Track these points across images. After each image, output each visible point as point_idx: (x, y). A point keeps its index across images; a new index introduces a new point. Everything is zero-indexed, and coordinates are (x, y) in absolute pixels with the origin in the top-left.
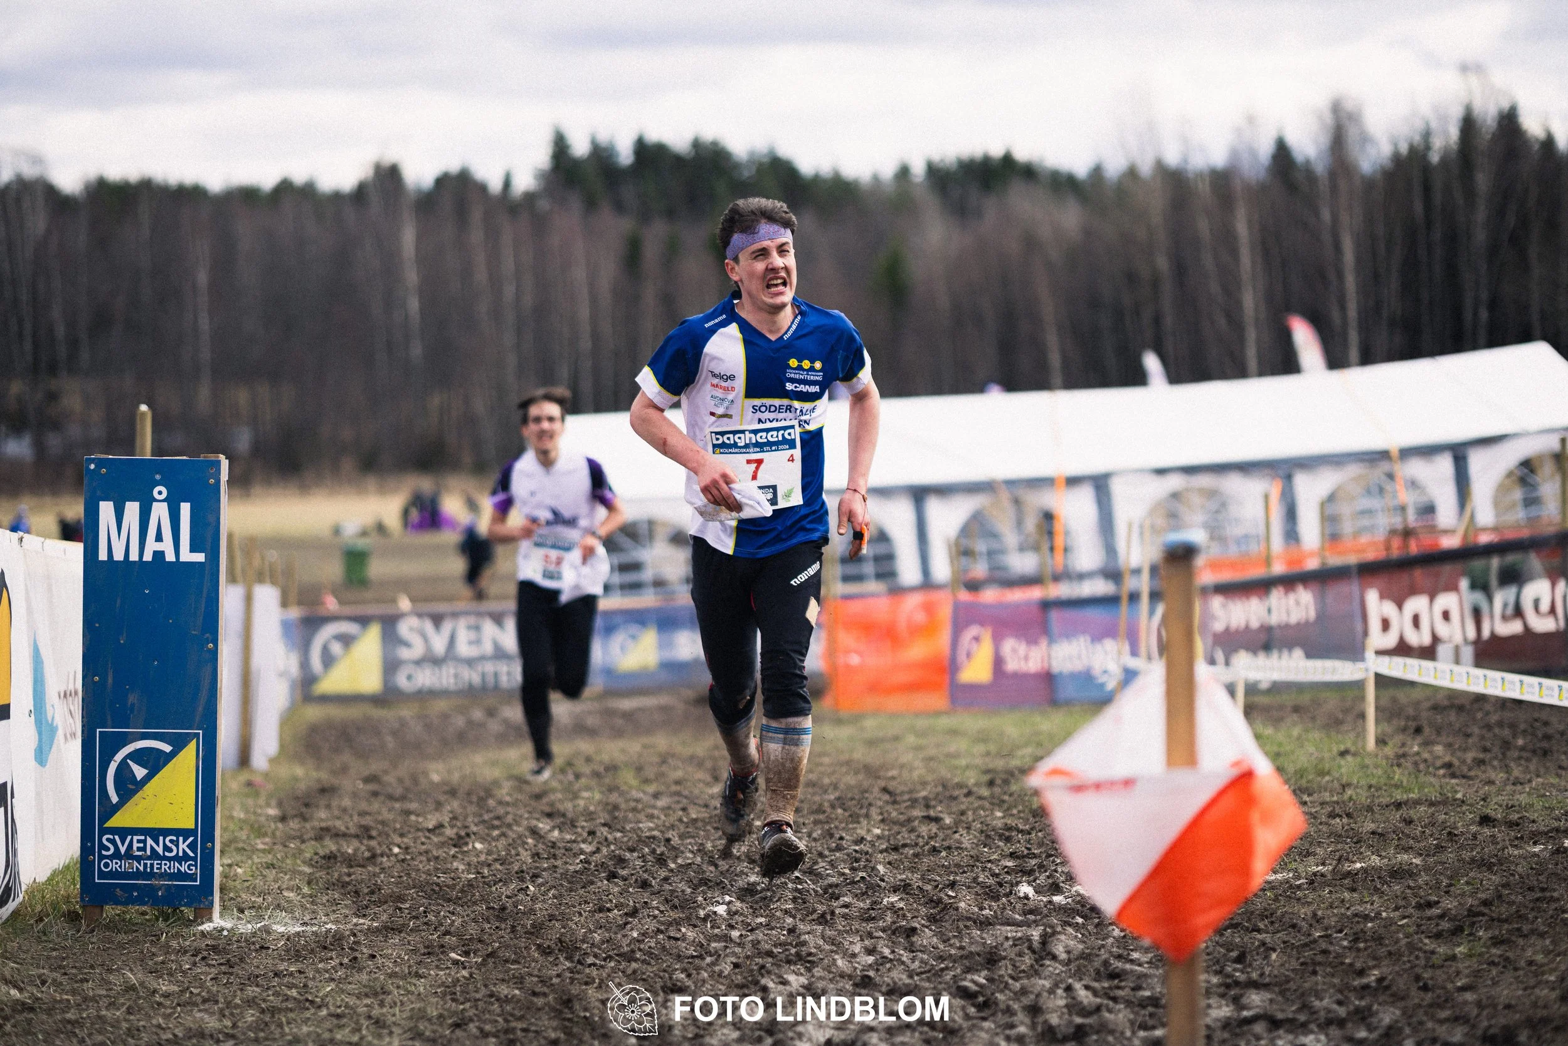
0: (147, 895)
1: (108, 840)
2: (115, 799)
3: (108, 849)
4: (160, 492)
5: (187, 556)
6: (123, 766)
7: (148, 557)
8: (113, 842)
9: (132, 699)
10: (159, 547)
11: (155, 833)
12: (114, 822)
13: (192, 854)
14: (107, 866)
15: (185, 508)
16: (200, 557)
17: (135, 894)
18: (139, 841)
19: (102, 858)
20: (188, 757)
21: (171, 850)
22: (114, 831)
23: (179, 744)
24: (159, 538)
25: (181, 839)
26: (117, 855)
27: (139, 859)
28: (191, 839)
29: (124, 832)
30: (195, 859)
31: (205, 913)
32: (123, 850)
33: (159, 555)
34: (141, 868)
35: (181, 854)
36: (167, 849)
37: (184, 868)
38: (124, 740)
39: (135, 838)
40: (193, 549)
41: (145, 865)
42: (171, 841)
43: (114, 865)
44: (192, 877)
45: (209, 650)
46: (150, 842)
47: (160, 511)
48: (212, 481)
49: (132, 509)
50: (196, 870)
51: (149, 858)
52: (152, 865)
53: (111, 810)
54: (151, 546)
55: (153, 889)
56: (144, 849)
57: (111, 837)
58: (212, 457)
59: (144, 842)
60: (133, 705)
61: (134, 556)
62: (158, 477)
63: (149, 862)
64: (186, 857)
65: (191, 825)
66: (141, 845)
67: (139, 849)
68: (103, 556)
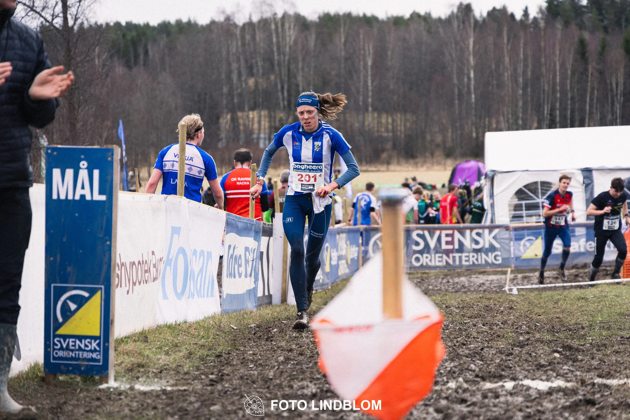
0: (76, 369)
1: (58, 341)
2: (60, 320)
3: (57, 345)
4: (84, 164)
5: (97, 197)
6: (65, 303)
7: (77, 197)
8: (60, 342)
9: (69, 269)
10: (83, 192)
11: (80, 338)
12: (61, 331)
13: (98, 349)
14: (57, 353)
15: (96, 173)
16: (103, 198)
17: (71, 368)
18: (73, 342)
19: (54, 349)
20: (97, 299)
21: (88, 346)
22: (60, 336)
23: (92, 292)
24: (83, 188)
25: (93, 341)
26: (62, 348)
27: (72, 351)
28: (98, 341)
29: (65, 337)
30: (100, 351)
31: (105, 379)
32: (65, 346)
33: (83, 197)
34: (74, 355)
35: (93, 349)
36: (86, 346)
37: (94, 356)
38: (65, 290)
39: (71, 340)
40: (101, 193)
41: (76, 354)
42: (88, 342)
43: (61, 354)
44: (98, 361)
45: (108, 245)
46: (78, 342)
47: (83, 174)
48: (109, 159)
49: (70, 173)
50: (100, 357)
51: (77, 350)
52: (79, 354)
53: (58, 326)
54: (79, 192)
55: (79, 366)
56: (75, 346)
57: (58, 339)
58: (110, 146)
59: (75, 342)
60: (69, 272)
61: (70, 197)
62: (83, 157)
63: (77, 353)
64: (95, 350)
65: (97, 333)
66: (73, 344)
67: (73, 346)
68: (55, 197)
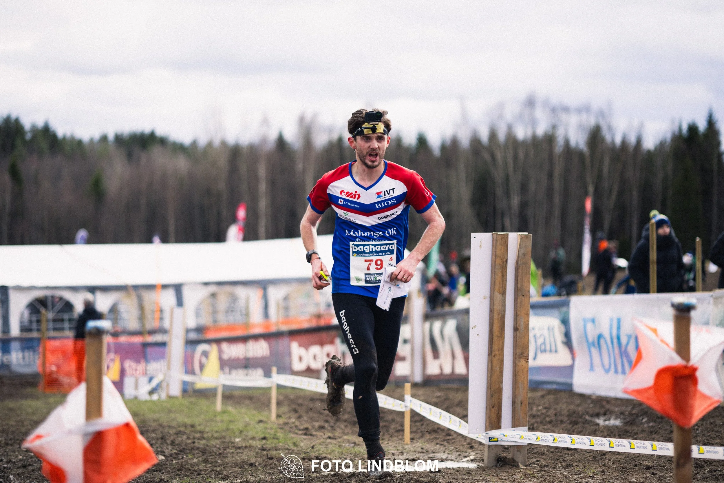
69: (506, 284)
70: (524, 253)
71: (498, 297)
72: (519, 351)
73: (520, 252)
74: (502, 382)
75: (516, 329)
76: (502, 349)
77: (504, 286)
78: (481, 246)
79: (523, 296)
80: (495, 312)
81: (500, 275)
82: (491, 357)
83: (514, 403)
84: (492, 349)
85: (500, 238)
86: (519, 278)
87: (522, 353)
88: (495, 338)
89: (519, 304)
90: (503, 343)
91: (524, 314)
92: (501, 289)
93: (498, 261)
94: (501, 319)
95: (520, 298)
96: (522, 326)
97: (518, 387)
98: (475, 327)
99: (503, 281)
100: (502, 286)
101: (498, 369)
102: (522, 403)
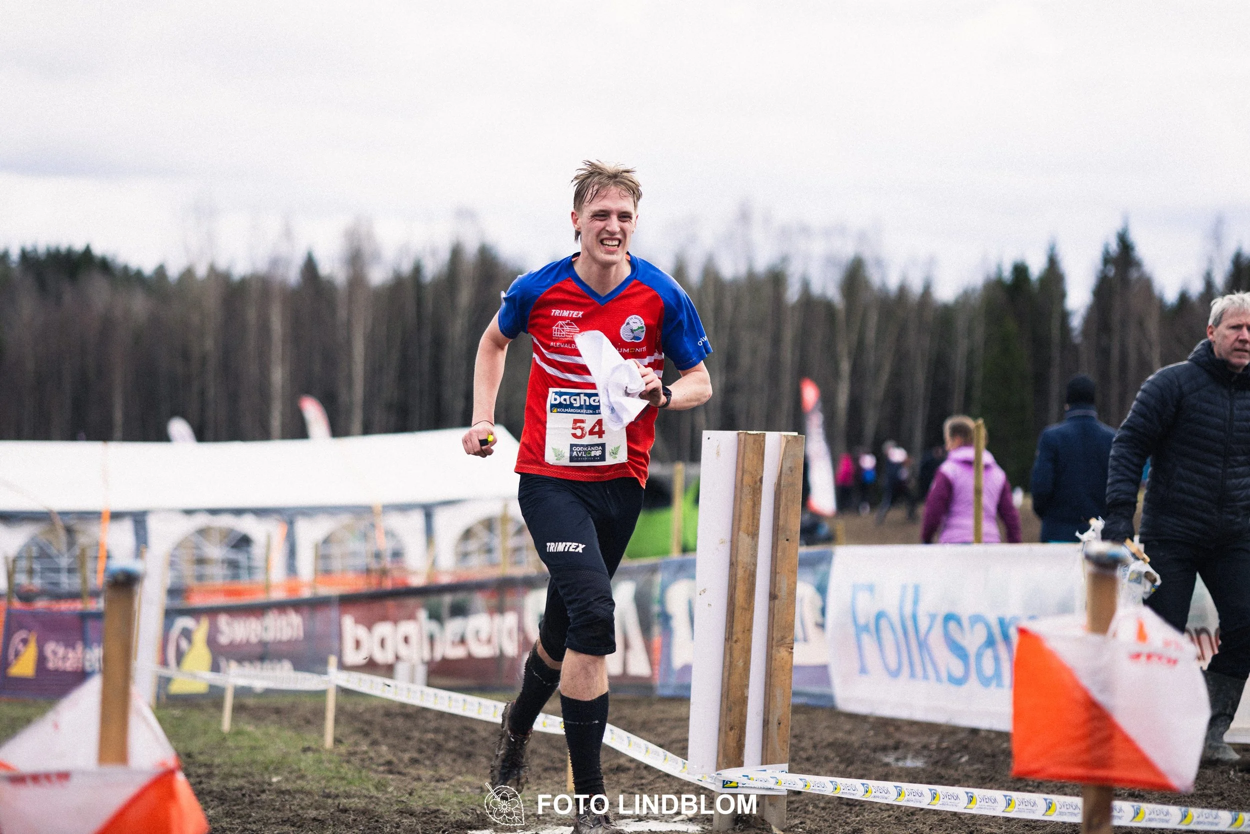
69: (759, 520)
70: (790, 468)
71: (744, 540)
72: (777, 635)
73: (784, 466)
74: (747, 686)
75: (773, 597)
76: (749, 630)
77: (755, 521)
78: (718, 453)
79: (787, 540)
80: (740, 567)
81: (749, 503)
82: (730, 642)
83: (766, 723)
84: (732, 629)
85: (750, 440)
86: (781, 509)
87: (783, 638)
88: (738, 613)
89: (779, 554)
90: (752, 619)
91: (789, 571)
92: (750, 529)
93: (747, 479)
94: (748, 579)
95: (782, 543)
96: (783, 593)
97: (775, 696)
98: (704, 591)
99: (754, 514)
100: (753, 522)
101: (741, 664)
102: (779, 724)
